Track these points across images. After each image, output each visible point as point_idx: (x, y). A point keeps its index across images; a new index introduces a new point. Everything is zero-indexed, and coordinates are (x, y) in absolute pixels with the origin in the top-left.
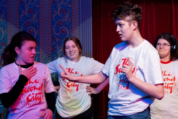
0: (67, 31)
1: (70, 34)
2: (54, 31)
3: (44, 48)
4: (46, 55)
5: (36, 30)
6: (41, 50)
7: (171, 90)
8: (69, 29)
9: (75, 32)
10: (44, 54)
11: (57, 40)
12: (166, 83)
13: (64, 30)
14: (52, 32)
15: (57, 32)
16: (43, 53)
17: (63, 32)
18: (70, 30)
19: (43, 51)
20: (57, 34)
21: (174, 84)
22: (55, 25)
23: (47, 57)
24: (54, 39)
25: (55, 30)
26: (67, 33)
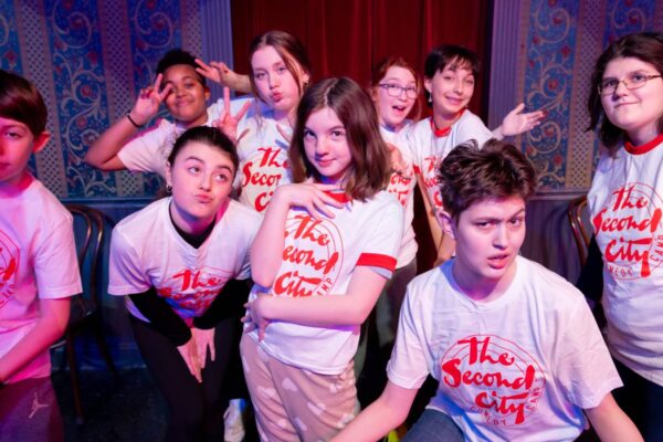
0: (170, 25)
1: (178, 31)
2: (136, 23)
3: (115, 68)
4: (121, 85)
5: (91, 20)
6: (106, 71)
7: (646, 264)
8: (173, 19)
9: (189, 26)
10: (117, 82)
11: (147, 46)
12: (622, 240)
13: (161, 21)
14: (132, 24)
15: (145, 27)
16: (113, 79)
17: (160, 26)
18: (177, 22)
19: (112, 75)
20: (143, 32)
21: (655, 243)
22: (138, 7)
23: (124, 89)
24: (136, 44)
25: (139, 21)
26: (168, 28)
